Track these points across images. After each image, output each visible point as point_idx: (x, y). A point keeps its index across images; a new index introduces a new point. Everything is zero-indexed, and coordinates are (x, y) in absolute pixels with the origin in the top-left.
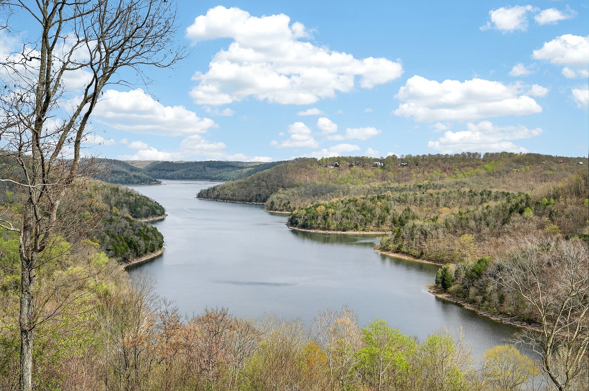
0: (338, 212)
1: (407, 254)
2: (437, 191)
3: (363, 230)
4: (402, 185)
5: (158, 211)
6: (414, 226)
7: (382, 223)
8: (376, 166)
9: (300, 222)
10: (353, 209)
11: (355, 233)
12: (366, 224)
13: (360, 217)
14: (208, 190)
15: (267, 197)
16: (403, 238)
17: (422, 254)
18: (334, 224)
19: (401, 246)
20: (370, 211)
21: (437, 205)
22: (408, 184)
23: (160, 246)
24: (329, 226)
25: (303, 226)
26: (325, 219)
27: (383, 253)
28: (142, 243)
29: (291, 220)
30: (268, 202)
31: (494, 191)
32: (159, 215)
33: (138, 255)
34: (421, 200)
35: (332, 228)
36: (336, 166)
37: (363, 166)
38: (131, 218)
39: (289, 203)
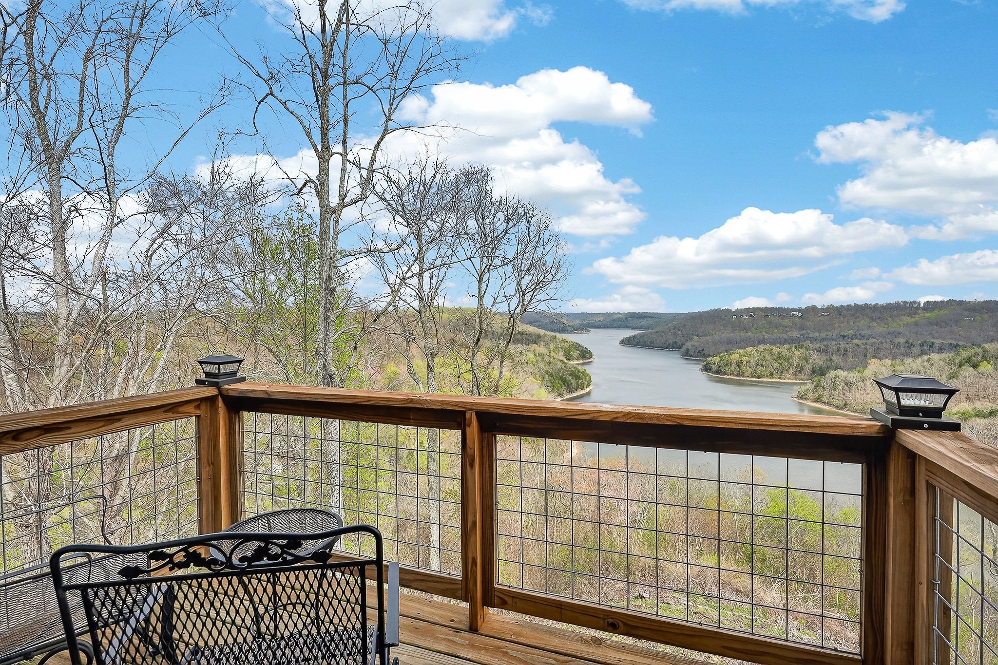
0: (752, 361)
1: (828, 404)
2: (864, 341)
3: (779, 378)
4: (823, 335)
5: (588, 355)
6: (837, 377)
7: (800, 372)
8: (795, 316)
9: (714, 368)
10: (768, 357)
11: (771, 380)
12: (782, 372)
13: (776, 365)
14: (630, 338)
15: (683, 345)
16: (824, 388)
17: (846, 405)
18: (748, 371)
19: (821, 396)
20: (787, 360)
21: (865, 356)
22: (830, 334)
23: (589, 385)
24: (743, 373)
25: (717, 372)
26: (739, 366)
27: (801, 401)
28: (573, 382)
29: (705, 366)
30: (684, 349)
31: (938, 342)
32: (588, 358)
33: (571, 392)
34: (846, 350)
35: (746, 374)
36: (751, 316)
37: (779, 316)
38: (566, 361)
39: (703, 350)
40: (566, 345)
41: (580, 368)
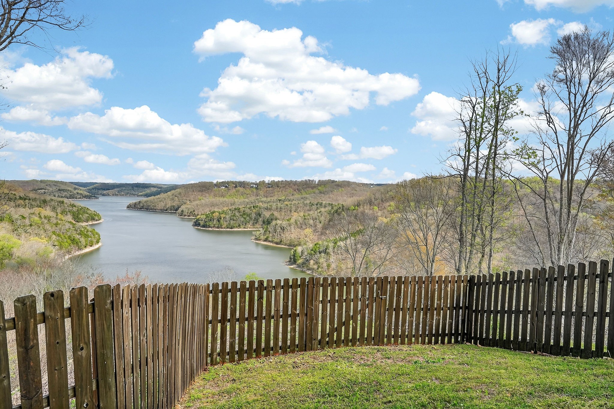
0: (227, 217)
1: (272, 242)
2: (290, 203)
3: (244, 228)
4: (269, 199)
5: (96, 218)
6: (276, 224)
7: (256, 223)
8: (252, 187)
9: (202, 223)
10: (237, 214)
11: (239, 230)
12: (246, 224)
13: (242, 219)
14: (135, 203)
15: (179, 207)
16: (269, 232)
17: (281, 241)
18: (225, 224)
19: (268, 237)
20: (249, 215)
21: (291, 211)
22: (272, 198)
23: (98, 242)
24: (221, 226)
25: (204, 226)
26: (219, 221)
27: (257, 242)
28: (83, 240)
29: (195, 222)
30: (180, 211)
31: (324, 202)
32: (97, 220)
33: (80, 249)
34: (281, 208)
35: (223, 227)
36: (226, 187)
37: (244, 187)
38: (74, 222)
39: (194, 211)
40: (75, 209)
41: (89, 228)
